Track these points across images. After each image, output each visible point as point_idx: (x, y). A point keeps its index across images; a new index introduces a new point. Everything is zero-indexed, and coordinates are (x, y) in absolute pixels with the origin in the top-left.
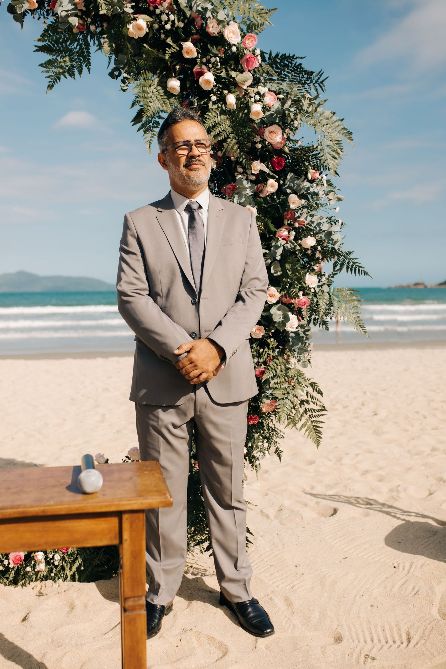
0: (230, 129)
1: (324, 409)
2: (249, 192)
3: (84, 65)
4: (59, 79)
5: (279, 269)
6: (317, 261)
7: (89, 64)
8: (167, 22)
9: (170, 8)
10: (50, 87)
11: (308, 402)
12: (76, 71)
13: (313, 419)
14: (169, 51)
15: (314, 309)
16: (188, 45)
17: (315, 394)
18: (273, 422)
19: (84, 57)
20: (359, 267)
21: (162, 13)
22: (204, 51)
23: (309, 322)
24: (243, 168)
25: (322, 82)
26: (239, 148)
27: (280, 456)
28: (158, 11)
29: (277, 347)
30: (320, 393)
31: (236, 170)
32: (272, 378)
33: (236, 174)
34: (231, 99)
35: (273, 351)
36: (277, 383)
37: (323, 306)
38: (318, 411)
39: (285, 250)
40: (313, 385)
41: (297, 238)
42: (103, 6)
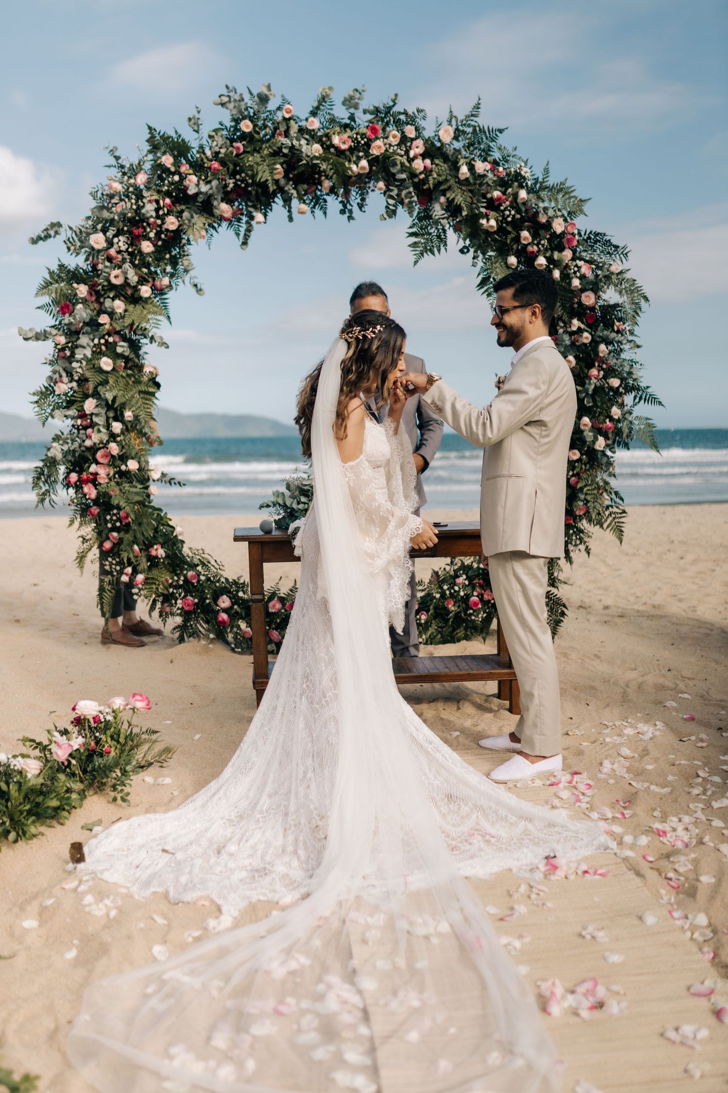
1: (624, 512)
2: (568, 343)
3: (442, 246)
4: (423, 256)
5: (591, 401)
6: (621, 394)
7: (446, 245)
8: (508, 216)
9: (511, 206)
10: (416, 263)
11: (612, 507)
12: (435, 250)
13: (617, 520)
14: (510, 237)
15: (618, 432)
16: (525, 234)
17: (618, 500)
18: (584, 524)
19: (441, 239)
20: (655, 398)
21: (505, 209)
22: (535, 235)
23: (614, 443)
24: (564, 322)
25: (626, 254)
26: (562, 309)
27: (589, 553)
28: (502, 208)
29: (588, 463)
30: (622, 499)
31: (558, 325)
32: (586, 485)
33: (558, 328)
34: (557, 273)
35: (585, 466)
36: (589, 490)
37: (626, 431)
38: (620, 513)
39: (596, 387)
40: (616, 493)
41: (605, 377)
42: (465, 208)
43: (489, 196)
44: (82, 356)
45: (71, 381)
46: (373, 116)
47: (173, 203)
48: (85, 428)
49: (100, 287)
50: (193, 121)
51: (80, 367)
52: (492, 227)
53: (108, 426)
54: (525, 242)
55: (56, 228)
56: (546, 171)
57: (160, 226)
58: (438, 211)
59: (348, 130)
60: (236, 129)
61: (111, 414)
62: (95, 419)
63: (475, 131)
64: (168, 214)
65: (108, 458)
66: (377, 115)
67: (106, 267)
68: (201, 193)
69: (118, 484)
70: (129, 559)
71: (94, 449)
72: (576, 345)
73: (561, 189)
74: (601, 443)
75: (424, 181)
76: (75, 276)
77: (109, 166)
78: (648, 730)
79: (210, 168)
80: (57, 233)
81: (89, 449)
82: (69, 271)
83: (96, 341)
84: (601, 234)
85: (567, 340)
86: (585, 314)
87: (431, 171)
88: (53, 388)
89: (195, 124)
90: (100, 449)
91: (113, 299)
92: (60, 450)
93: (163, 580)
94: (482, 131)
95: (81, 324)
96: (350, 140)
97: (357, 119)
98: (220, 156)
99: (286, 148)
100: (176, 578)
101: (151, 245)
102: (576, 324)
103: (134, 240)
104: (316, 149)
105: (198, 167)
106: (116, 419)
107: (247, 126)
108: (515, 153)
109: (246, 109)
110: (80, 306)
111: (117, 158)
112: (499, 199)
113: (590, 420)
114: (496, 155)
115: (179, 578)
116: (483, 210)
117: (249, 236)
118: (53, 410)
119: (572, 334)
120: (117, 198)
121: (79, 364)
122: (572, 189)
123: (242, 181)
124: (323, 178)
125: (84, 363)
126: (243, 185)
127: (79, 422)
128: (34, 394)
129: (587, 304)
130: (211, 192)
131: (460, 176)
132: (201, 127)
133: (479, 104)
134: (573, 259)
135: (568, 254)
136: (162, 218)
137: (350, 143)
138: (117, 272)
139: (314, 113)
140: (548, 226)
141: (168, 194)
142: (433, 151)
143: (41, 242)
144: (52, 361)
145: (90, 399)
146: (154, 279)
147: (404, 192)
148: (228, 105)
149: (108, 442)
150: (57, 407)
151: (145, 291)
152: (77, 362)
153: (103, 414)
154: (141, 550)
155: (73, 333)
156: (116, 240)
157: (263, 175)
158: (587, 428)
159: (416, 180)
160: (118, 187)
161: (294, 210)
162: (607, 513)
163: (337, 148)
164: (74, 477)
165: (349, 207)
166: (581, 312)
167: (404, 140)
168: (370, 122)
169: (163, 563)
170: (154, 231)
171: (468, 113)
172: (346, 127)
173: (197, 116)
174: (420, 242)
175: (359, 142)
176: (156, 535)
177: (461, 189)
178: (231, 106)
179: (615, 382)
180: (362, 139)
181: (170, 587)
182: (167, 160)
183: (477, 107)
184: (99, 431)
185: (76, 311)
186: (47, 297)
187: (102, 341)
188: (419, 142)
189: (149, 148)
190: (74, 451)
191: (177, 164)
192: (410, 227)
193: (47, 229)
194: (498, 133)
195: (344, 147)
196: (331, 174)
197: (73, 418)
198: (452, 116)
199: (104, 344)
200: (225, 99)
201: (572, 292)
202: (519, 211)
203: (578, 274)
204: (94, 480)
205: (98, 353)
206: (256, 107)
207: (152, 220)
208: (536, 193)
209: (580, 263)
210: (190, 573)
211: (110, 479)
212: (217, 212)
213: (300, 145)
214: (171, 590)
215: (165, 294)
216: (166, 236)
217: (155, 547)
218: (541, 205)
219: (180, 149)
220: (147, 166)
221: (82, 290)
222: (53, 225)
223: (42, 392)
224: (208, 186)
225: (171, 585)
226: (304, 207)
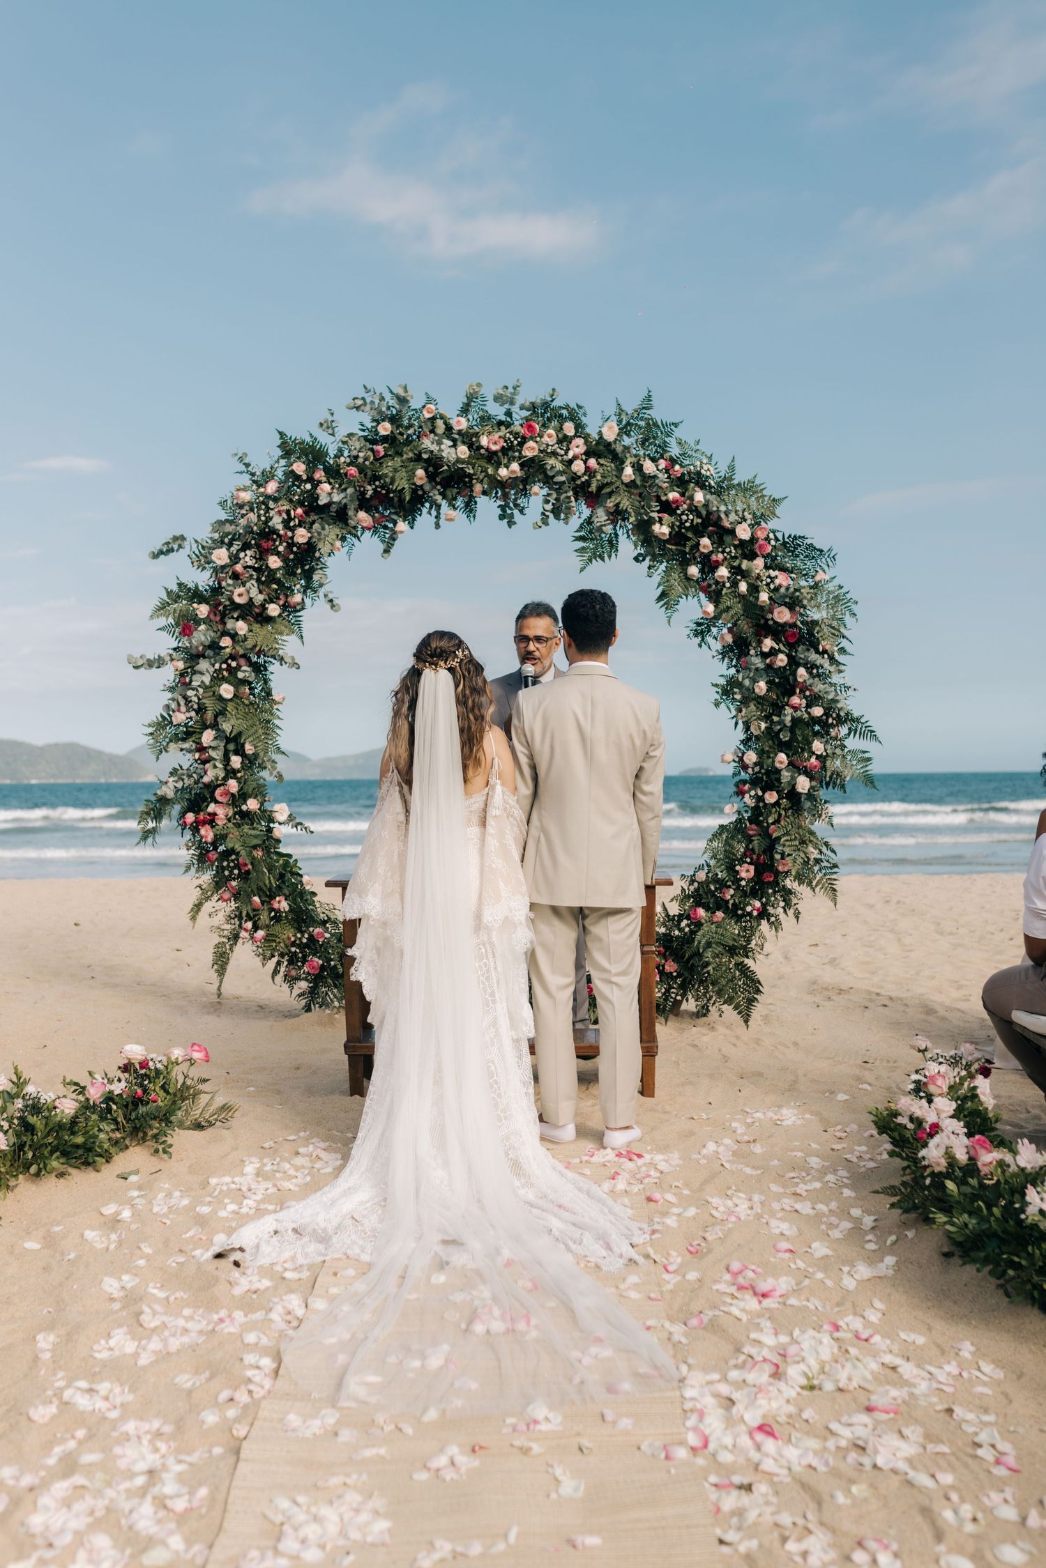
0: (742, 612)
1: (837, 867)
2: (760, 665)
3: (613, 552)
4: (591, 562)
5: (789, 734)
7: (617, 550)
8: (686, 521)
9: (689, 510)
10: (583, 569)
11: (821, 860)
12: (606, 556)
13: (828, 877)
14: (690, 544)
16: (705, 541)
17: (829, 853)
19: (614, 546)
20: (870, 731)
21: (683, 513)
22: (718, 542)
23: (821, 783)
24: (756, 644)
25: (833, 559)
26: (751, 627)
27: (797, 918)
28: (679, 512)
29: (790, 808)
30: (833, 851)
31: (750, 645)
32: (784, 835)
33: (750, 649)
34: (743, 587)
35: (786, 812)
36: (787, 840)
39: (793, 717)
40: (826, 844)
41: (808, 706)
42: (633, 514)
43: (664, 498)
44: (199, 683)
45: (188, 711)
46: (529, 413)
47: (306, 513)
48: (204, 762)
49: (221, 608)
50: (325, 425)
51: (196, 695)
52: (664, 534)
53: (226, 760)
54: (705, 551)
55: (179, 542)
56: (732, 468)
57: (292, 538)
58: (601, 516)
59: (503, 428)
60: (377, 433)
61: (231, 747)
62: (213, 754)
63: (648, 424)
64: (300, 526)
65: (228, 797)
66: (534, 411)
67: (229, 585)
68: (334, 503)
69: (238, 826)
70: (248, 915)
71: (211, 787)
72: (773, 669)
73: (749, 489)
74: (803, 784)
75: (588, 483)
76: (196, 596)
77: (241, 473)
78: (790, 1116)
79: (346, 474)
80: (180, 546)
81: (207, 786)
82: (189, 589)
83: (217, 666)
84: (800, 537)
85: (757, 662)
86: (784, 632)
87: (595, 472)
88: (170, 716)
89: (328, 428)
90: (219, 786)
91: (237, 619)
92: (172, 788)
93: (285, 937)
94: (655, 424)
95: (201, 648)
96: (502, 441)
97: (514, 415)
98: (361, 460)
99: (425, 452)
100: (299, 935)
101: (278, 560)
102: (768, 643)
103: (262, 554)
104: (463, 452)
105: (334, 473)
106: (236, 753)
107: (385, 429)
108: (698, 447)
109: (388, 408)
110: (203, 627)
111: (247, 465)
112: (676, 501)
113: (788, 756)
114: (675, 451)
115: (303, 936)
116: (655, 515)
117: (393, 545)
118: (168, 743)
119: (764, 655)
120: (247, 508)
121: (195, 692)
122: (762, 487)
123: (382, 487)
124: (474, 481)
125: (201, 690)
126: (384, 492)
127: (197, 755)
128: (150, 725)
129: (779, 621)
130: (344, 501)
131: (623, 478)
132: (336, 429)
133: (650, 396)
134: (767, 567)
135: (759, 562)
136: (293, 529)
137: (502, 443)
138: (241, 590)
139: (465, 410)
140: (732, 532)
141: (300, 503)
142: (599, 449)
143: (162, 556)
144: (173, 687)
145: (209, 731)
146: (287, 596)
147: (563, 497)
148: (362, 408)
149: (225, 779)
150: (176, 738)
151: (273, 610)
152: (193, 689)
153: (222, 748)
154: (263, 903)
155: (193, 657)
156: (242, 555)
157: (402, 483)
158: (783, 766)
159: (578, 482)
160: (246, 496)
161: (442, 516)
162: (816, 868)
163: (487, 449)
164: (190, 817)
165: (509, 512)
166: (777, 631)
167: (564, 440)
168: (527, 419)
169: (286, 917)
170: (285, 544)
171: (636, 407)
172: (500, 423)
173: (330, 419)
174: (588, 547)
175: (512, 442)
176: (283, 886)
177: (629, 492)
178: (368, 407)
179: (818, 711)
180: (516, 439)
181: (292, 946)
182: (300, 468)
183: (648, 399)
184: (215, 767)
185: (195, 634)
186: (164, 618)
187: (224, 666)
188: (580, 441)
189: (281, 454)
190: (190, 788)
191: (311, 469)
192: (577, 531)
193: (168, 543)
194: (673, 427)
195: (494, 448)
196: (481, 477)
197: (190, 751)
198: (620, 412)
199: (226, 670)
200: (359, 402)
201: (762, 608)
202: (699, 515)
203: (772, 586)
204: (211, 820)
205: (218, 679)
206: (397, 406)
207: (282, 532)
208: (718, 494)
209: (773, 574)
210: (318, 930)
211: (229, 820)
212: (352, 523)
213: (441, 450)
214: (293, 949)
215: (299, 611)
216: (298, 548)
217: (278, 899)
218: (723, 508)
219: (314, 455)
220: (280, 473)
221: (203, 610)
222: (175, 539)
223: (159, 724)
224: (342, 495)
225: (293, 944)
226: (452, 513)
